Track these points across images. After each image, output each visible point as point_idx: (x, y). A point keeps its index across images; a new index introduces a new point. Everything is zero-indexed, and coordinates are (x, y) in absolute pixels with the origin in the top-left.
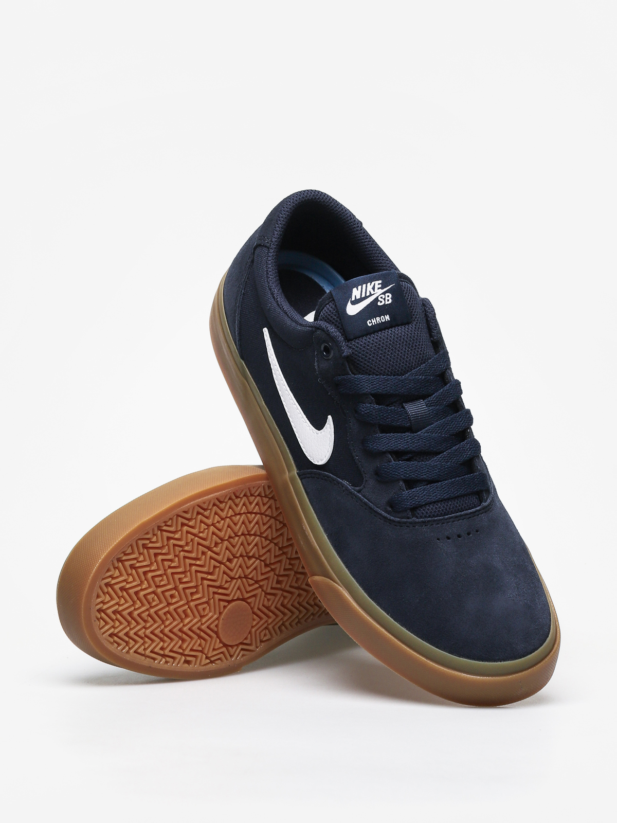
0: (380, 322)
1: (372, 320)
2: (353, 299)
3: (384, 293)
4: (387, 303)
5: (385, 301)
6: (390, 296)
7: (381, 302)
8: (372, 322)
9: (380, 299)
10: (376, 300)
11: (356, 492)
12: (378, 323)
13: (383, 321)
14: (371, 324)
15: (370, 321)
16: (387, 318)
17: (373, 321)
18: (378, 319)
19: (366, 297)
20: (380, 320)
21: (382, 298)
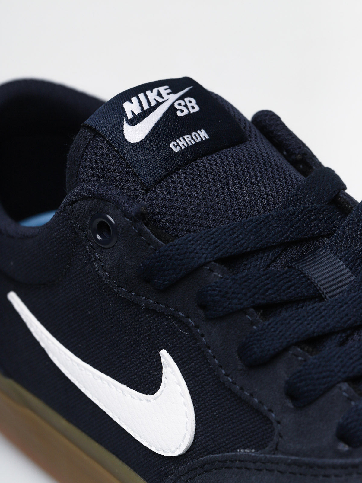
0: (194, 143)
1: (177, 140)
2: (130, 116)
3: (182, 98)
4: (192, 111)
5: (188, 109)
6: (194, 101)
7: (182, 111)
8: (178, 145)
9: (176, 106)
10: (172, 109)
11: (268, 456)
12: (190, 144)
13: (198, 141)
14: (178, 148)
15: (173, 143)
16: (203, 134)
17: (180, 143)
18: (187, 137)
19: (152, 109)
20: (192, 138)
21: (180, 104)
